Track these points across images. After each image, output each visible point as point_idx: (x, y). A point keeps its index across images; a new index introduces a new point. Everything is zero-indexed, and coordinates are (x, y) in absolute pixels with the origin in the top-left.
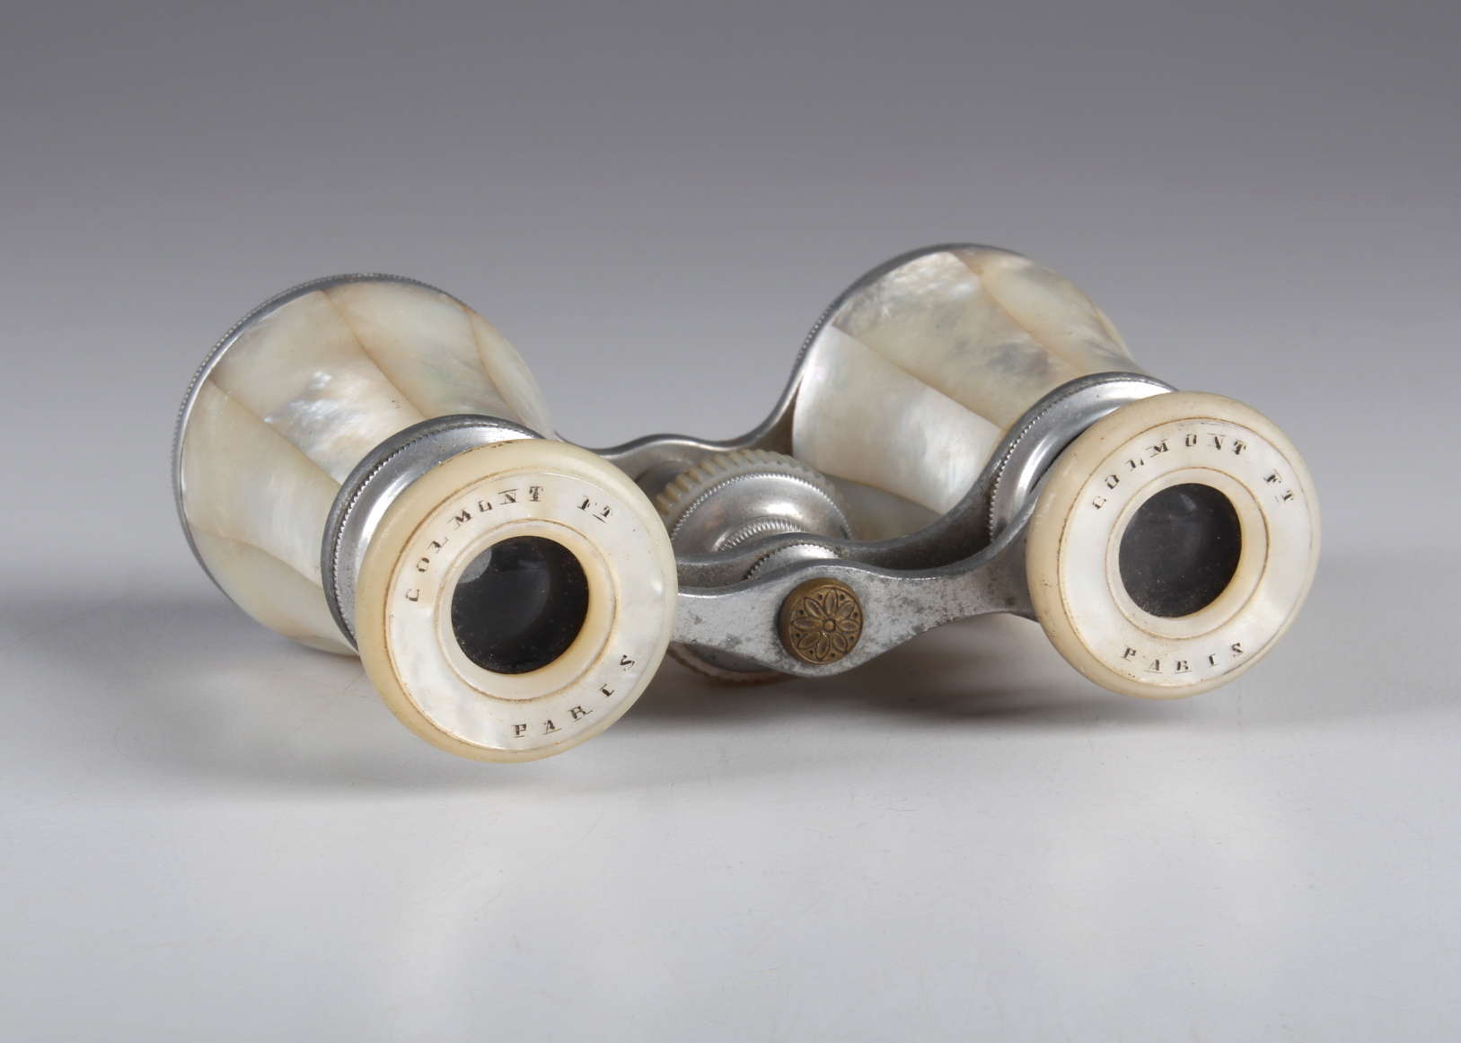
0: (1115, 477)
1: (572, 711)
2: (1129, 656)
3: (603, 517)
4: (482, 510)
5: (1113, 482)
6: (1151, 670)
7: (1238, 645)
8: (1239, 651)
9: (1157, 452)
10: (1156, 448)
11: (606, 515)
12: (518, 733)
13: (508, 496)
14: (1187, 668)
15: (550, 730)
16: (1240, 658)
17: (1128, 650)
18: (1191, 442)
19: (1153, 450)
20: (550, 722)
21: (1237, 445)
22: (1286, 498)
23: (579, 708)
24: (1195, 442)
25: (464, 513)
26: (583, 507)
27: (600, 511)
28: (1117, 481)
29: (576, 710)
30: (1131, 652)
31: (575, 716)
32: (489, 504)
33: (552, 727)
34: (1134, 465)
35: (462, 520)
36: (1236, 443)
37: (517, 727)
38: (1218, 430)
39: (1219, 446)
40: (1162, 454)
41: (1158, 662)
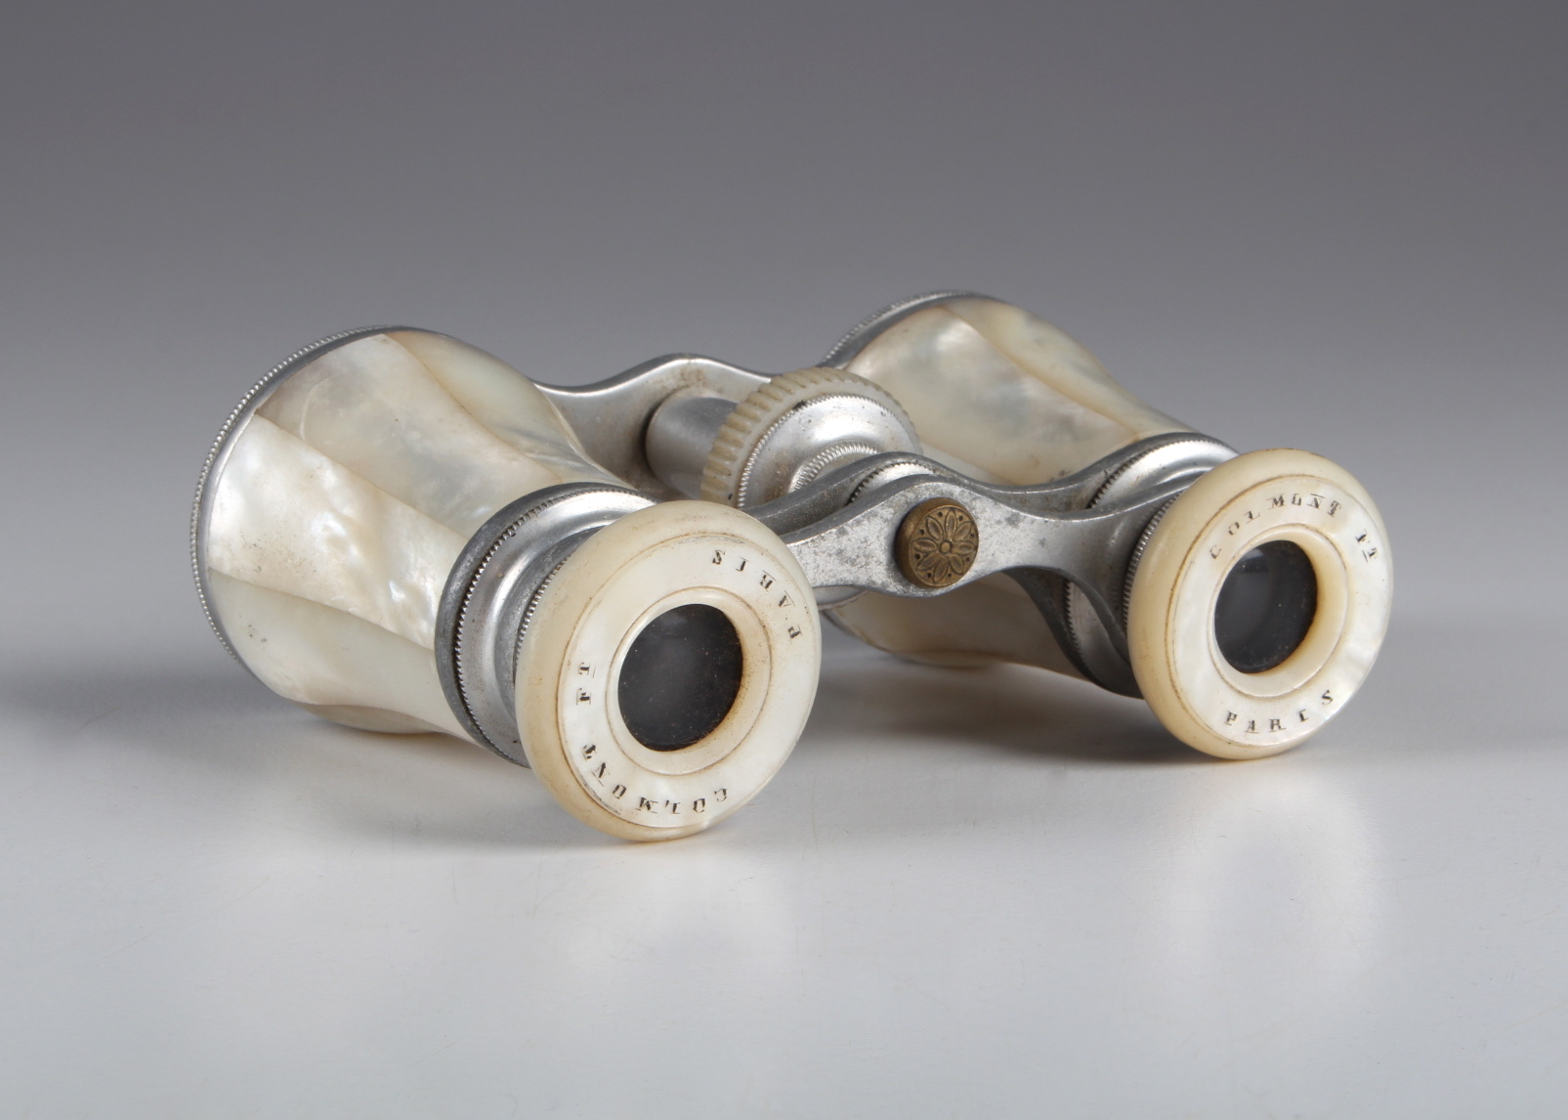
0: (695, 808)
1: (1272, 721)
2: (796, 630)
3: (1368, 556)
4: (1293, 502)
5: (700, 803)
6: (790, 602)
7: (714, 561)
8: (718, 554)
9: (651, 803)
10: (649, 807)
11: (1371, 555)
12: (1228, 720)
13: (1315, 500)
14: (765, 577)
15: (1250, 730)
16: (720, 547)
17: (793, 636)
18: (621, 789)
19: (653, 807)
20: (1253, 722)
21: (589, 755)
22: (586, 669)
23: (1278, 721)
24: (618, 787)
25: (1281, 498)
26: (1359, 540)
27: (1369, 550)
28: (696, 803)
29: (1275, 722)
30: (792, 632)
31: (1272, 727)
32: (1300, 500)
33: (1253, 728)
34: (675, 806)
35: (1276, 503)
36: (589, 757)
37: (1230, 714)
38: (593, 783)
39: (603, 766)
40: (648, 798)
41: (781, 603)
